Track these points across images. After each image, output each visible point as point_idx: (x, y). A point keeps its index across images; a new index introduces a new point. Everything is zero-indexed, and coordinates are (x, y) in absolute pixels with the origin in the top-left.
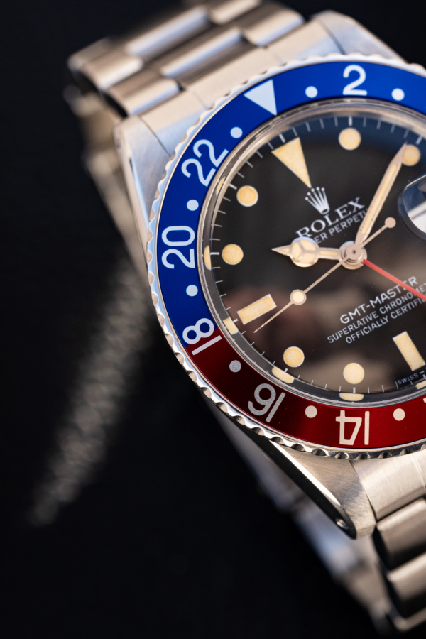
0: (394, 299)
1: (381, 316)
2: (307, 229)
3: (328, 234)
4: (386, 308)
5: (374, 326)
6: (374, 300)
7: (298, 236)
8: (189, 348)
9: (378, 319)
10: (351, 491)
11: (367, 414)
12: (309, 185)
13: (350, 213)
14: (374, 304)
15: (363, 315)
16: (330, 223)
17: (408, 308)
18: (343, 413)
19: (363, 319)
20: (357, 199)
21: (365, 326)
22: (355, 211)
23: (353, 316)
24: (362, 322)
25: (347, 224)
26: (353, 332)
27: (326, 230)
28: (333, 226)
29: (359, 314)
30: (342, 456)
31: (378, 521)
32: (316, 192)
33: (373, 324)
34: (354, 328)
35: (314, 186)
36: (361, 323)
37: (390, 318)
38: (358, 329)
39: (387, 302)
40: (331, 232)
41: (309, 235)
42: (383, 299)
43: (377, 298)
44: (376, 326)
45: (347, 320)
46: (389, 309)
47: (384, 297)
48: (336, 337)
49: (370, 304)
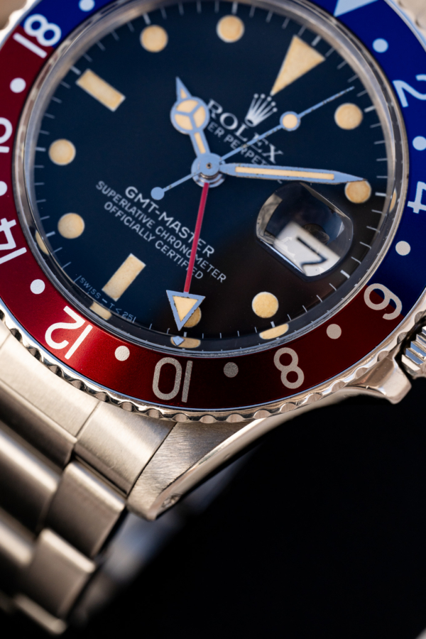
0: (178, 237)
1: (152, 231)
2: (220, 110)
3: (224, 136)
4: (164, 234)
5: (137, 228)
6: (168, 216)
7: (207, 102)
8: (20, 28)
9: (147, 229)
11: (23, 251)
12: (274, 92)
13: (260, 151)
14: (163, 218)
15: (145, 211)
16: (238, 133)
17: (174, 257)
18: (13, 223)
19: (139, 212)
20: (280, 152)
21: (133, 217)
22: (265, 155)
23: (139, 200)
24: (136, 212)
25: (245, 153)
26: (120, 208)
27: (228, 132)
28: (236, 137)
29: (144, 206)
32: (269, 104)
33: (139, 225)
34: (125, 206)
35: (275, 98)
36: (134, 212)
37: (154, 241)
38: (126, 212)
39: (172, 231)
40: (229, 138)
41: (213, 116)
42: (173, 225)
43: (171, 219)
44: (138, 229)
45: (131, 195)
46: (164, 236)
47: (176, 226)
48: (105, 190)
49: (161, 213)
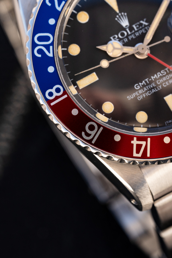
2: (116, 36)
3: (128, 39)
4: (161, 81)
6: (154, 76)
7: (111, 40)
8: (49, 102)
9: (156, 87)
10: (140, 184)
11: (149, 139)
12: (118, 11)
13: (141, 27)
14: (154, 78)
15: (147, 85)
16: (129, 33)
19: (147, 87)
20: (145, 20)
21: (148, 90)
22: (143, 26)
23: (142, 85)
24: (147, 88)
25: (139, 34)
26: (142, 94)
27: (127, 37)
28: (131, 35)
29: (145, 84)
30: (134, 163)
31: (155, 200)
32: (122, 15)
33: (153, 90)
34: (142, 92)
35: (120, 12)
36: (146, 89)
37: (162, 86)
38: (145, 93)
39: (161, 77)
40: (130, 38)
41: (118, 40)
42: (159, 76)
43: (155, 75)
44: (154, 91)
45: (138, 87)
46: (162, 81)
47: (159, 75)
48: (132, 97)
49: (151, 78)
